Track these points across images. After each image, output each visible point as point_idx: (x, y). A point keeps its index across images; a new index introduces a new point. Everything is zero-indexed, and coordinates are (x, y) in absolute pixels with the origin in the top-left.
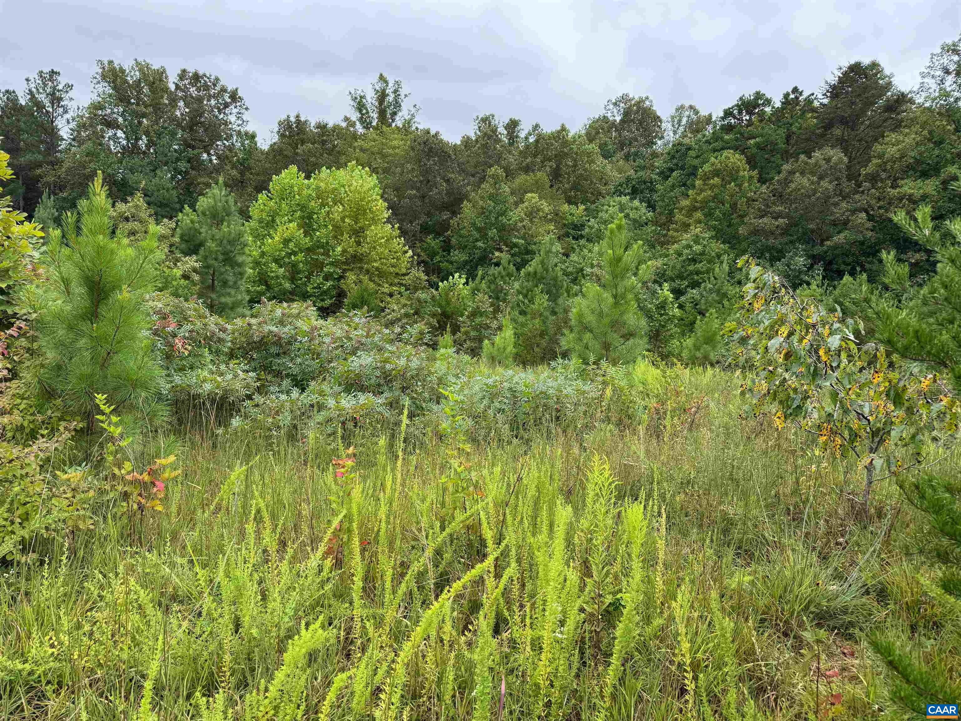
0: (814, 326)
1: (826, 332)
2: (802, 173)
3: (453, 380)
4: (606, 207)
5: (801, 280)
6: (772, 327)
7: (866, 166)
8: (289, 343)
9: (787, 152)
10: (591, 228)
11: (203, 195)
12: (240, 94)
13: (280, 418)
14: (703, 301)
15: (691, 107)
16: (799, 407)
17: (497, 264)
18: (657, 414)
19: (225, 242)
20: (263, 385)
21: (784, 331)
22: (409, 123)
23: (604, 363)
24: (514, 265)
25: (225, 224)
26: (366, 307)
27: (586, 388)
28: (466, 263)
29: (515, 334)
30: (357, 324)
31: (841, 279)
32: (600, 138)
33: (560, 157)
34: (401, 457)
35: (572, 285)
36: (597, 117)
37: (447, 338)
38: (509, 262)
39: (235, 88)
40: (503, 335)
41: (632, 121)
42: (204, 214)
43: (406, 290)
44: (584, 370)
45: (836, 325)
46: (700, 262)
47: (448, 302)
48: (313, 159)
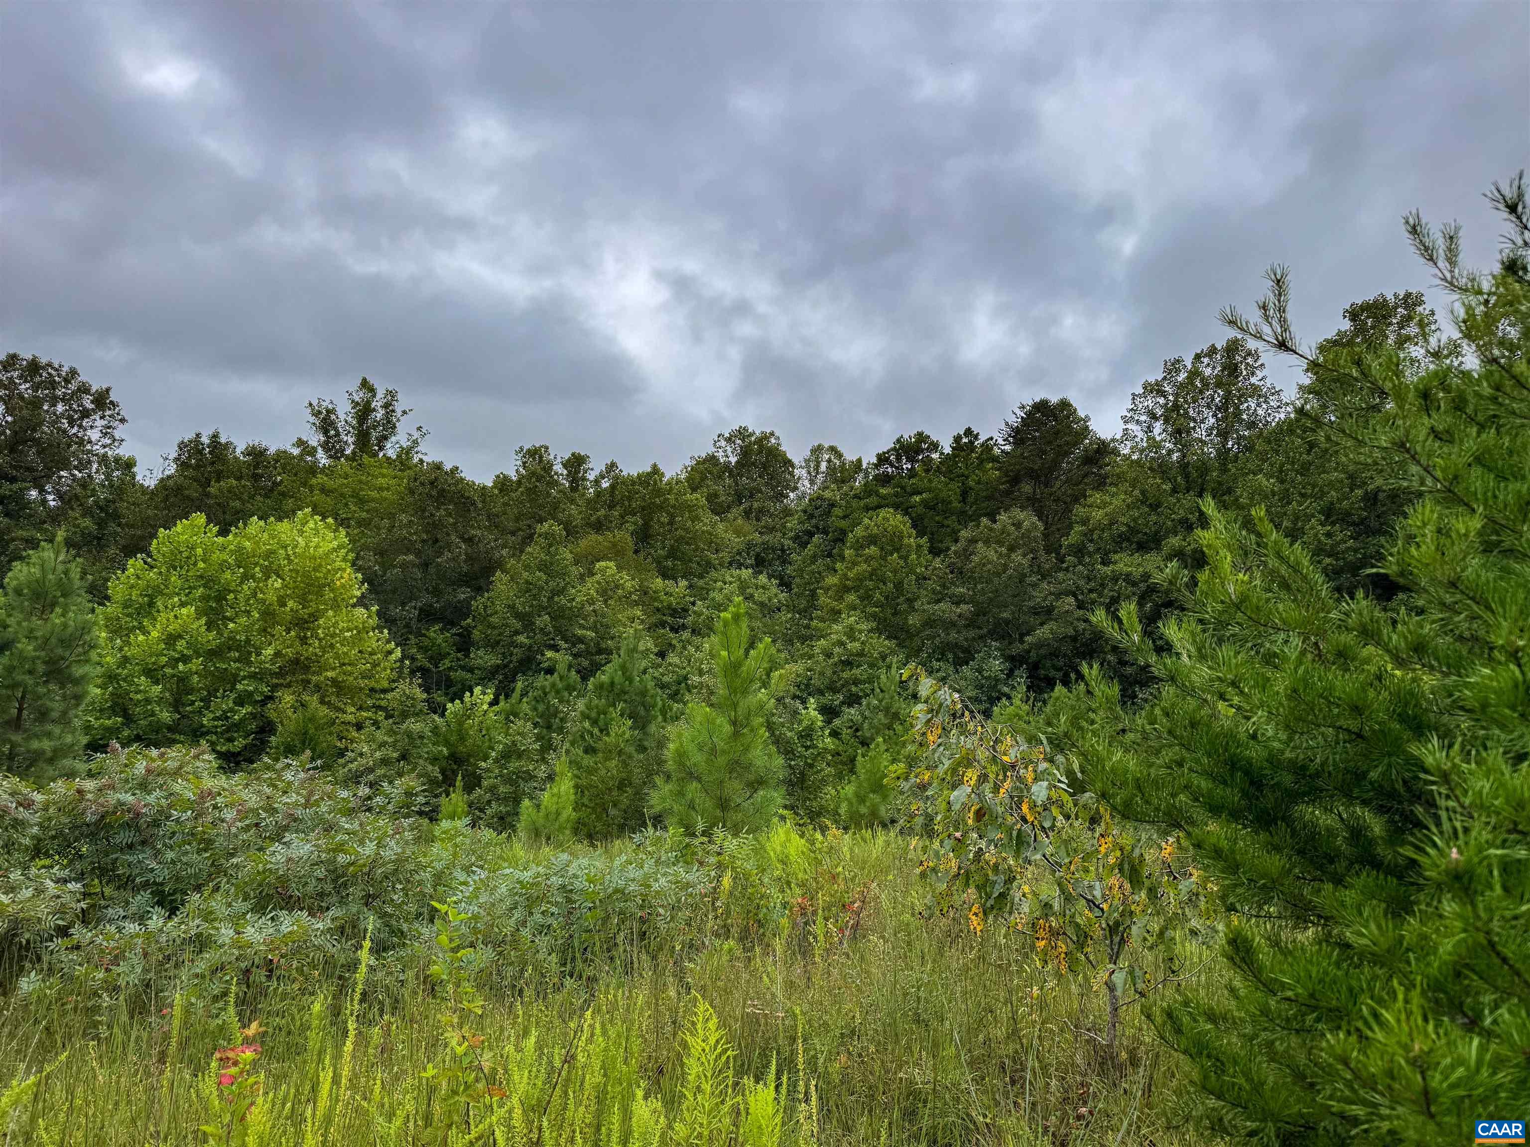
0: (1013, 767)
1: (1030, 776)
2: (987, 542)
3: (461, 876)
4: (719, 584)
5: (999, 691)
6: (954, 770)
7: (1068, 534)
8: (156, 824)
9: (963, 512)
10: (699, 614)
11: (21, 558)
12: (113, 397)
13: (120, 970)
14: (866, 726)
15: (833, 449)
16: (1002, 896)
17: (550, 671)
18: (804, 914)
19: (53, 640)
20: (93, 906)
21: (972, 775)
22: (407, 453)
23: (719, 833)
24: (578, 672)
25: (58, 610)
26: (308, 753)
27: (690, 877)
28: (496, 670)
29: (576, 787)
30: (290, 783)
31: (1052, 690)
32: (708, 486)
33: (648, 511)
34: (352, 1033)
35: (671, 702)
36: (704, 455)
37: (457, 799)
38: (570, 666)
39: (104, 387)
40: (555, 790)
41: (753, 464)
42: (18, 592)
43: (386, 718)
44: (688, 845)
45: (1043, 765)
46: (858, 667)
47: (462, 739)
48: (237, 504)
